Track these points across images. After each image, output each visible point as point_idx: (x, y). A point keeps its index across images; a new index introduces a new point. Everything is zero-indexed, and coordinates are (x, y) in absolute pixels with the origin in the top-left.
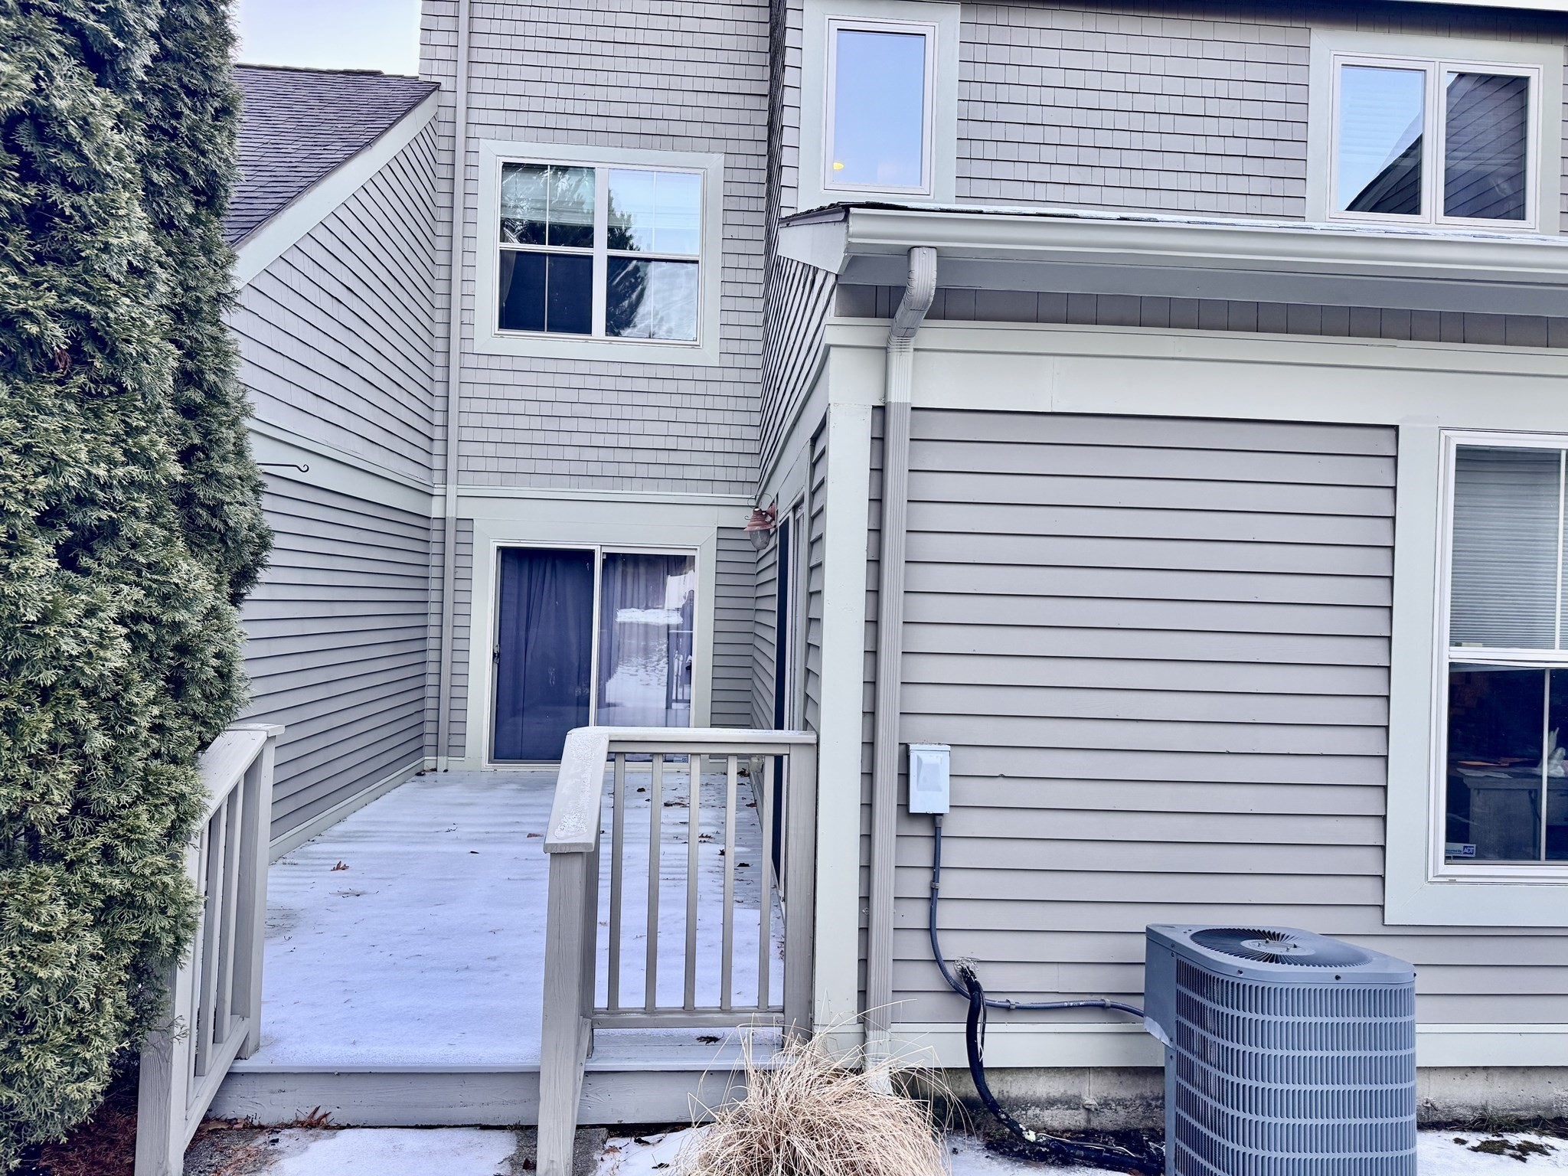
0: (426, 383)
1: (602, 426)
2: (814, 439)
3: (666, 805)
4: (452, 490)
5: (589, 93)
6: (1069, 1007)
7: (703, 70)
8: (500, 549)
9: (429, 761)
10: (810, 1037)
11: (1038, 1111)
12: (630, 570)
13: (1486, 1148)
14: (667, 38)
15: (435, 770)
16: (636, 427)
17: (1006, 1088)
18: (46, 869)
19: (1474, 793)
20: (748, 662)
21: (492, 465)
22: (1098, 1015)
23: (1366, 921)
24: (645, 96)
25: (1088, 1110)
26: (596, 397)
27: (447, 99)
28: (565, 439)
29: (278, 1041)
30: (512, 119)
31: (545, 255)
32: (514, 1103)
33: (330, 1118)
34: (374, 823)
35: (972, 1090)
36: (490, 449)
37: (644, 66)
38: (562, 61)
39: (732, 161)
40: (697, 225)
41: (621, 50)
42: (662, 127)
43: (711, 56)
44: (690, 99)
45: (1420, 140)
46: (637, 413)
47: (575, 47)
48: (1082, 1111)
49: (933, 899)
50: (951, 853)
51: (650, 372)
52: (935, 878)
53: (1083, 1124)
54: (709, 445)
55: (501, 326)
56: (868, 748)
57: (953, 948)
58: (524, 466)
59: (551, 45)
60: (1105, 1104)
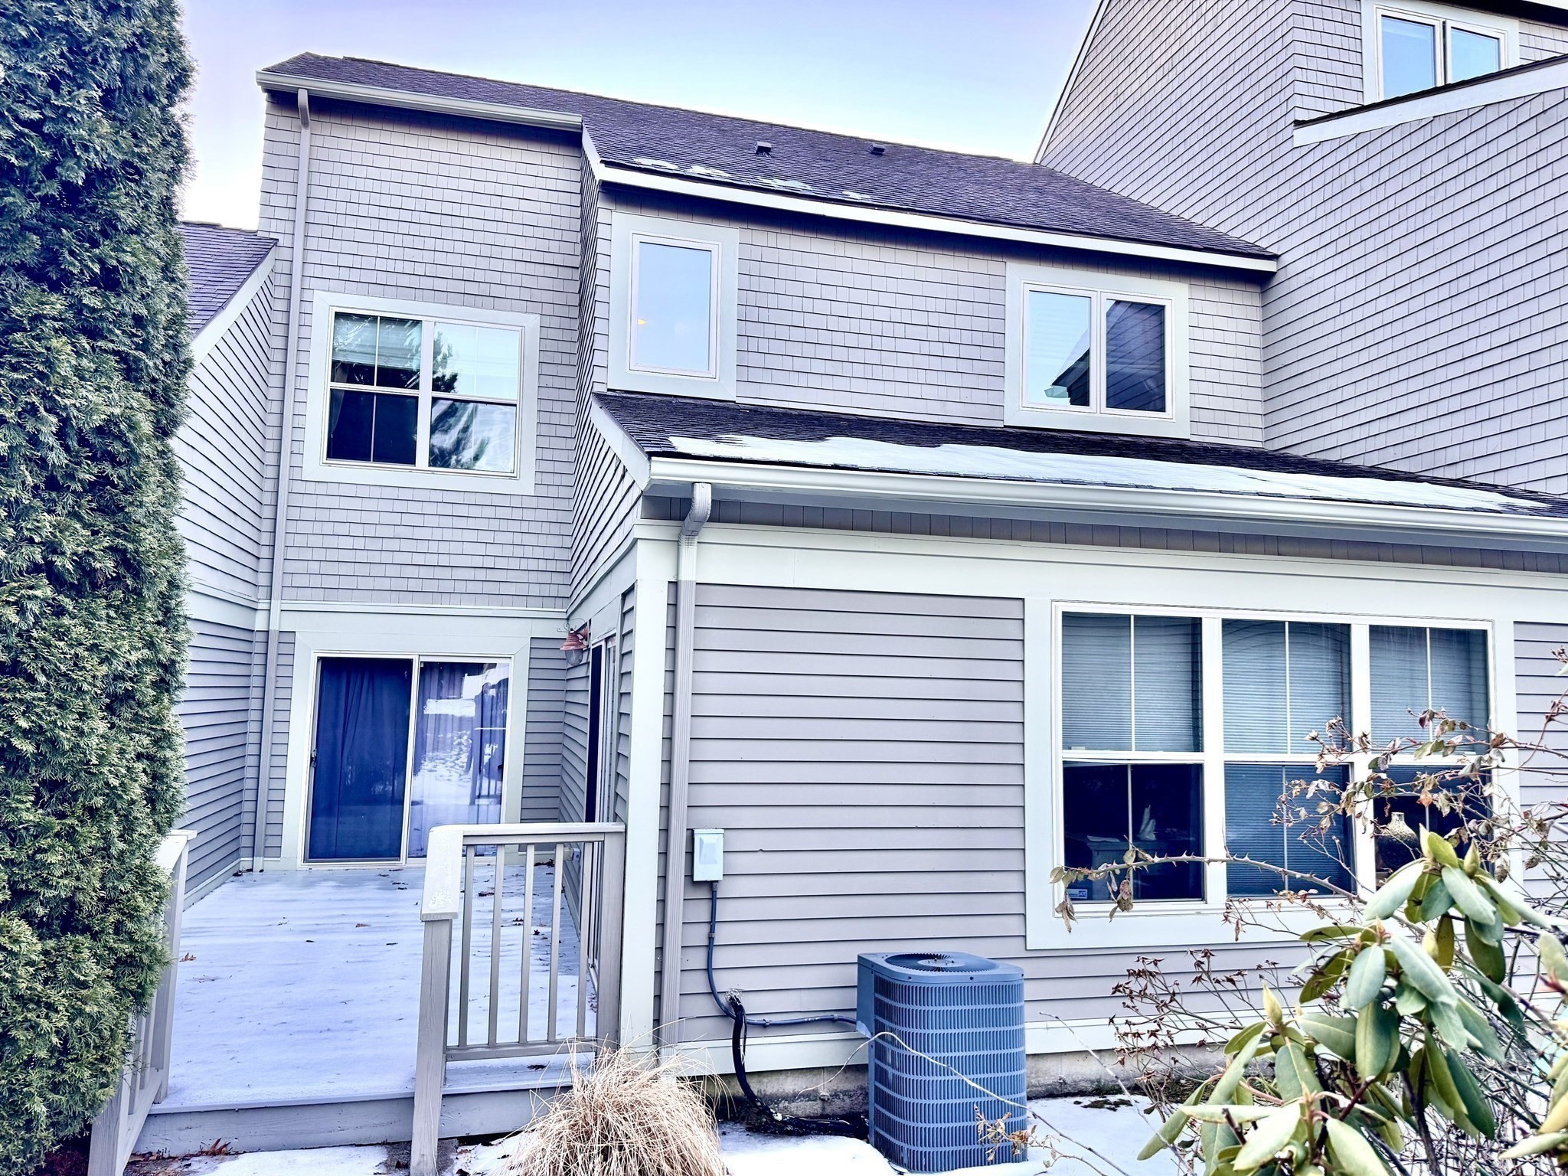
0: (255, 507)
1: (423, 546)
2: (625, 595)
3: (481, 895)
4: (276, 605)
5: (417, 255)
6: (808, 1022)
7: (521, 242)
8: (320, 659)
9: (245, 863)
10: (618, 1047)
11: (786, 1104)
12: (446, 675)
13: (1094, 1105)
14: (490, 214)
15: (251, 870)
16: (455, 548)
17: (763, 1088)
18: (80, 938)
19: (1095, 854)
20: (557, 760)
21: (316, 581)
22: (829, 1027)
23: (1013, 948)
24: (468, 261)
25: (823, 1100)
26: (418, 520)
27: (285, 254)
28: (387, 558)
29: (182, 1090)
30: (344, 274)
31: (373, 394)
32: (382, 1125)
33: (229, 1147)
34: (207, 920)
35: (739, 1091)
36: (314, 567)
37: (468, 236)
38: (393, 227)
39: (547, 321)
40: (514, 373)
41: (447, 221)
42: (484, 289)
43: (529, 231)
44: (509, 266)
45: (1087, 354)
46: (458, 535)
47: (406, 216)
48: (819, 1101)
49: (710, 946)
50: (724, 911)
51: (471, 499)
52: (712, 930)
53: (819, 1111)
54: (524, 564)
55: (329, 456)
56: (663, 834)
57: (725, 983)
58: (346, 583)
59: (383, 212)
60: (835, 1095)
